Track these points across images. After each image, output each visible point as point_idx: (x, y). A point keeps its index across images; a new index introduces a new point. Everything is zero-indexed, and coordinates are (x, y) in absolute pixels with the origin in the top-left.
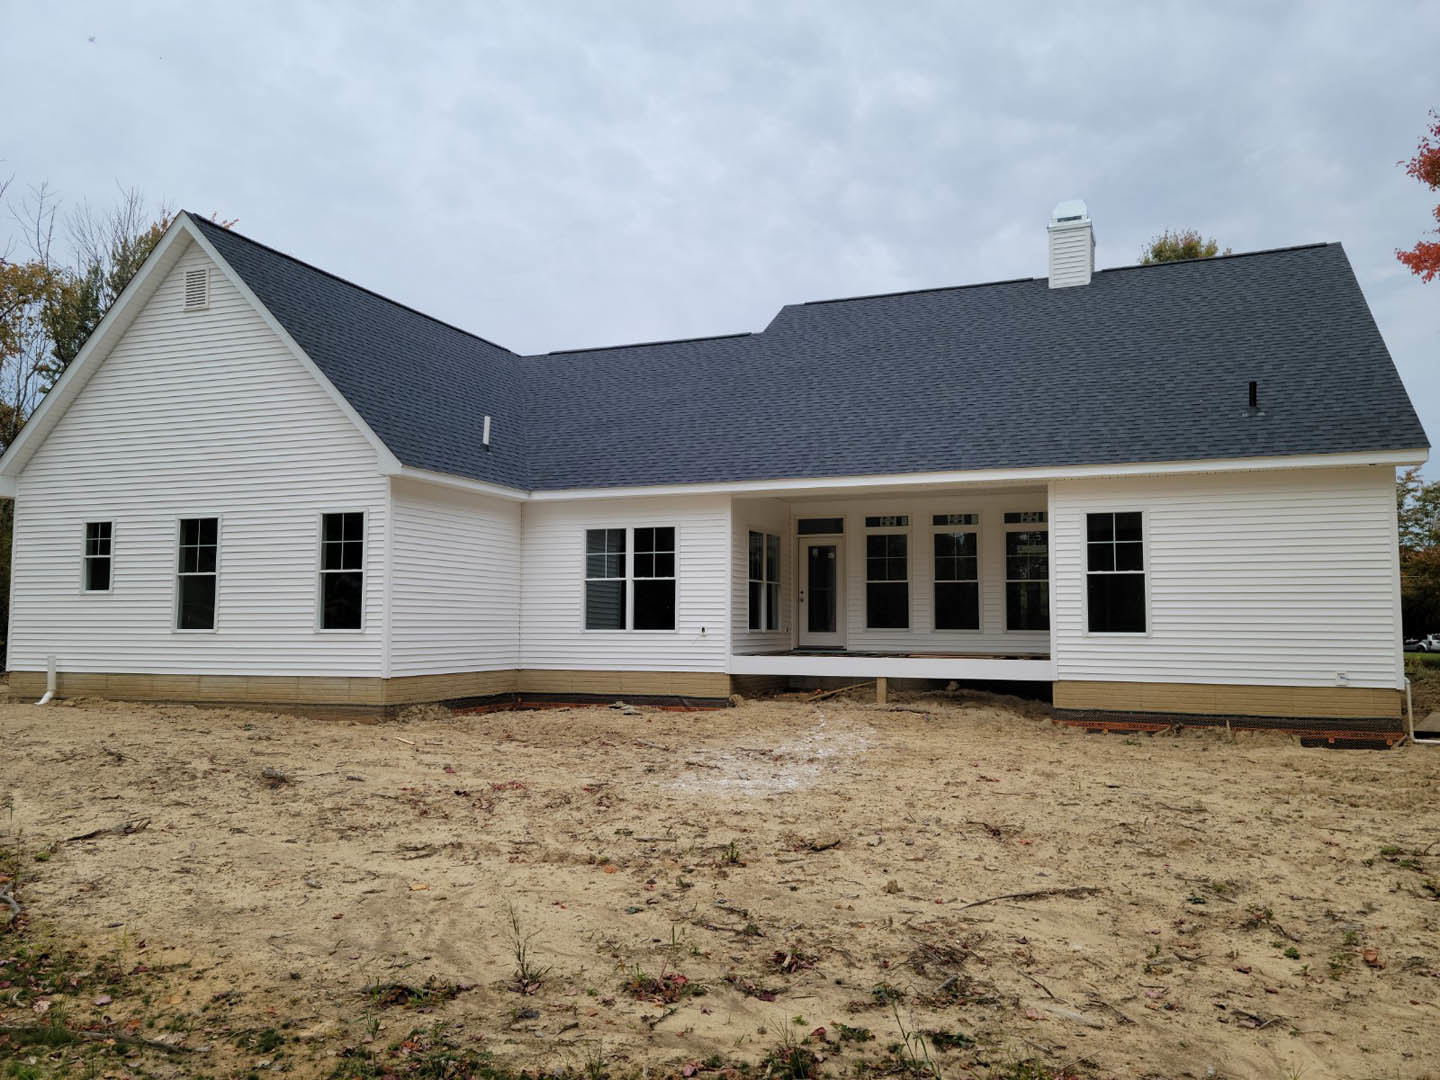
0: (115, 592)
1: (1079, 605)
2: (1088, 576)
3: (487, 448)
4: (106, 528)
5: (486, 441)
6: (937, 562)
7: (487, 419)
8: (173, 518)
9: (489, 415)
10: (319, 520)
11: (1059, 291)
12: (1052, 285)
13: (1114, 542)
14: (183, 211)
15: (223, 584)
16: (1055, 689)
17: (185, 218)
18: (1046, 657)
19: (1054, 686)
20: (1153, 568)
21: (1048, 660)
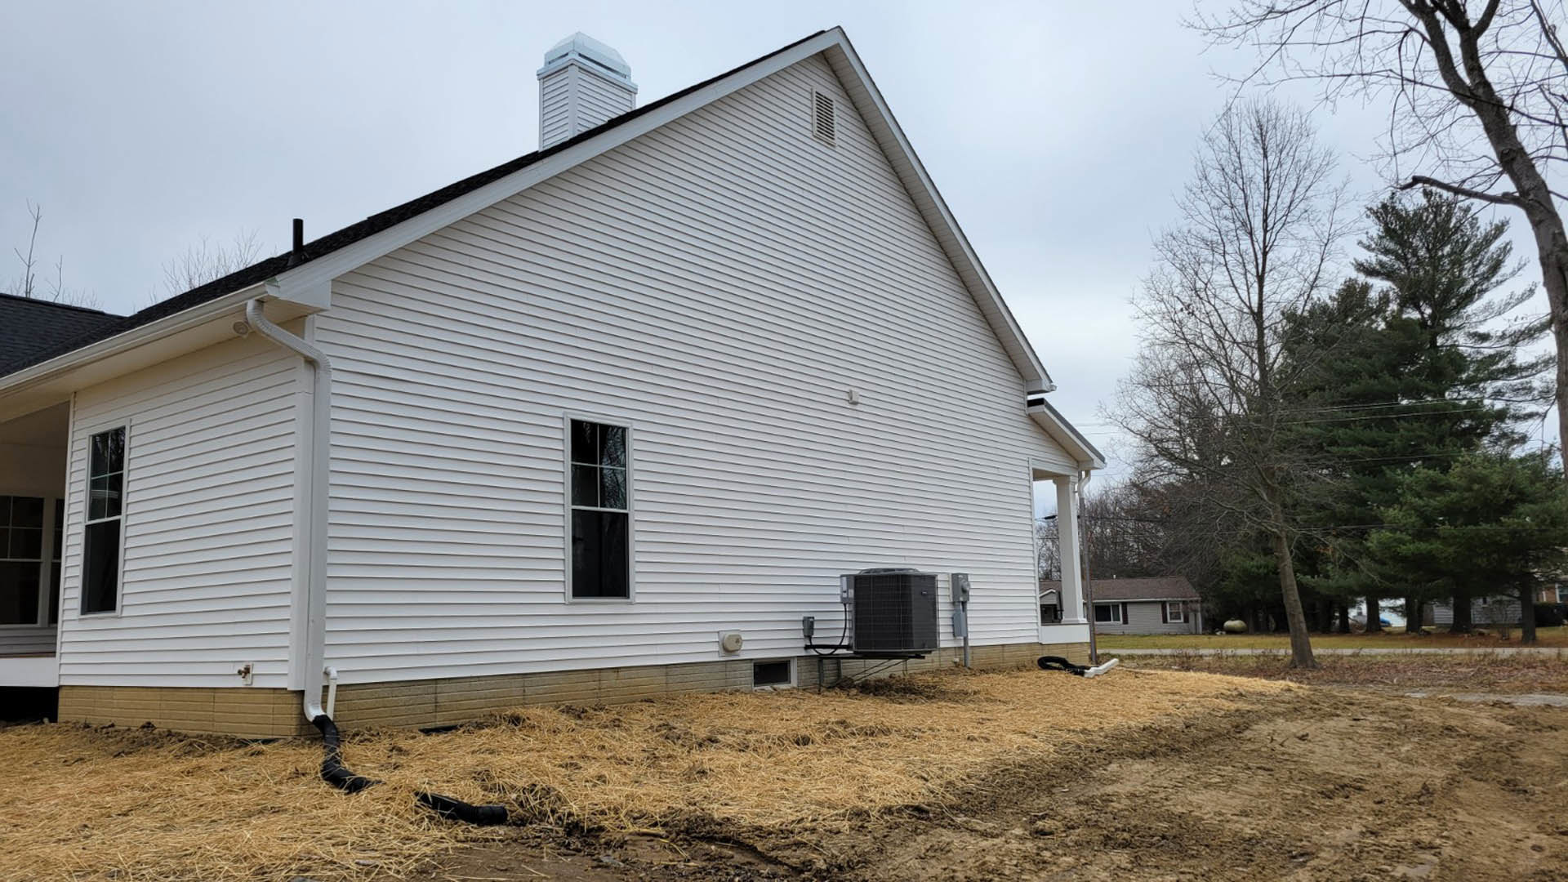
19: (62, 694)
21: (55, 656)
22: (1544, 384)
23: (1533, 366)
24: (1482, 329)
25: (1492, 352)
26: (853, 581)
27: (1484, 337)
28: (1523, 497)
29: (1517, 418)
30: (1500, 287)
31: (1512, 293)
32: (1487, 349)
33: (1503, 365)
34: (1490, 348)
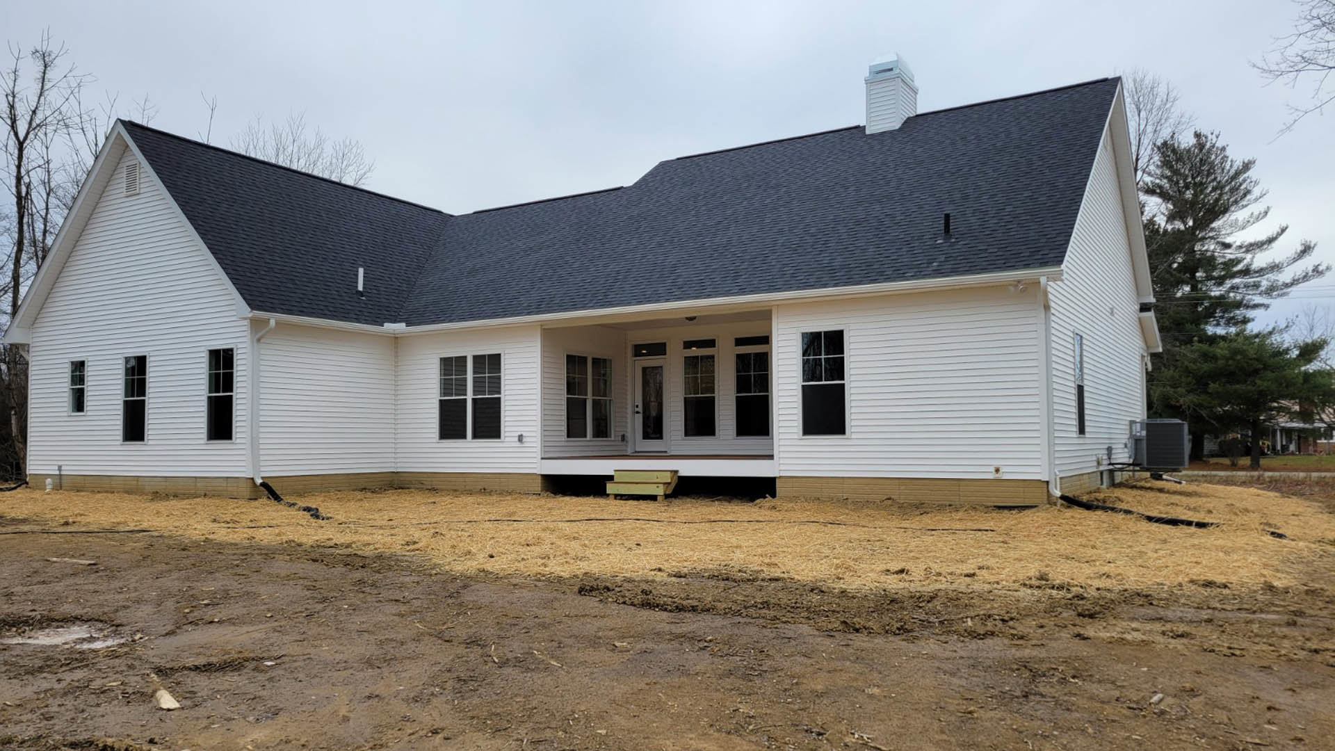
0: (89, 413)
1: (795, 411)
2: (803, 386)
3: (361, 294)
4: (82, 364)
5: (360, 288)
6: (738, 378)
7: (361, 271)
8: (120, 356)
9: (362, 266)
10: (206, 355)
11: (872, 135)
12: (868, 132)
13: (823, 357)
14: (118, 119)
15: (150, 406)
16: (778, 484)
17: (120, 124)
18: (771, 457)
19: (777, 480)
20: (853, 378)
21: (773, 459)
22: (1270, 284)
23: (1262, 270)
24: (1228, 240)
25: (1232, 257)
26: (1145, 426)
27: (1227, 246)
28: (1266, 367)
29: (1247, 307)
30: (1245, 209)
31: (1252, 214)
32: (1230, 254)
33: (1240, 267)
34: (1231, 254)
